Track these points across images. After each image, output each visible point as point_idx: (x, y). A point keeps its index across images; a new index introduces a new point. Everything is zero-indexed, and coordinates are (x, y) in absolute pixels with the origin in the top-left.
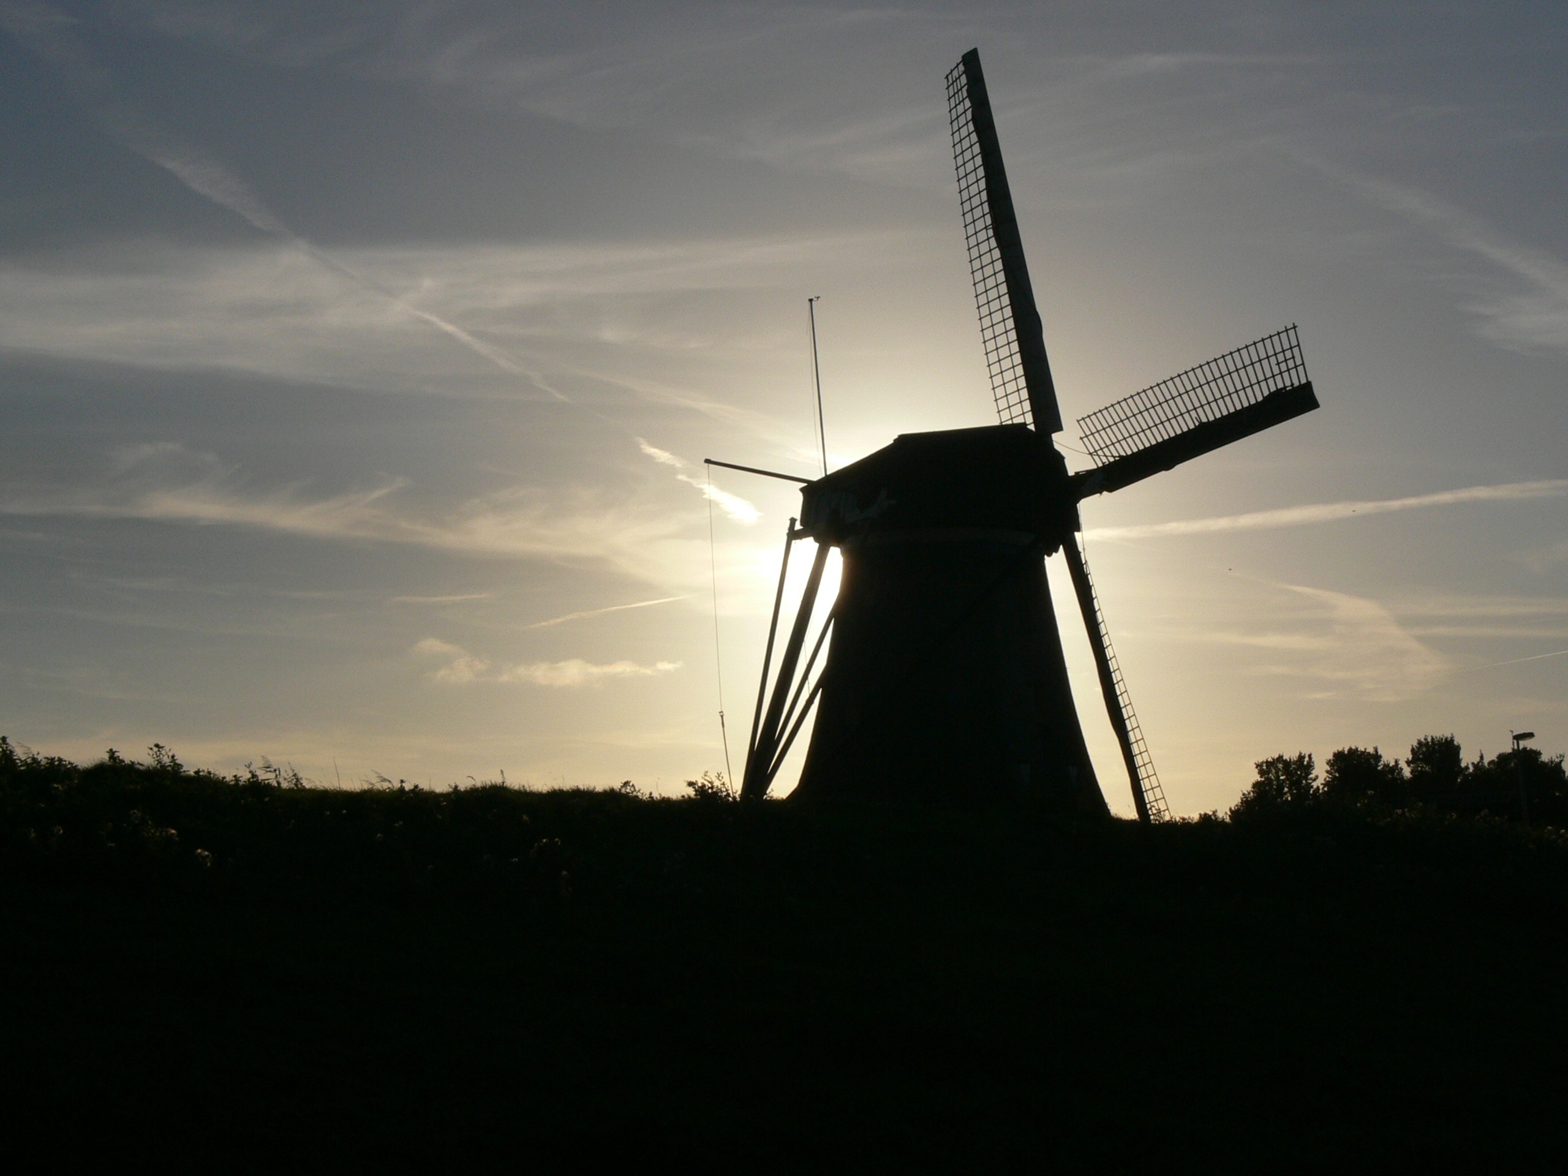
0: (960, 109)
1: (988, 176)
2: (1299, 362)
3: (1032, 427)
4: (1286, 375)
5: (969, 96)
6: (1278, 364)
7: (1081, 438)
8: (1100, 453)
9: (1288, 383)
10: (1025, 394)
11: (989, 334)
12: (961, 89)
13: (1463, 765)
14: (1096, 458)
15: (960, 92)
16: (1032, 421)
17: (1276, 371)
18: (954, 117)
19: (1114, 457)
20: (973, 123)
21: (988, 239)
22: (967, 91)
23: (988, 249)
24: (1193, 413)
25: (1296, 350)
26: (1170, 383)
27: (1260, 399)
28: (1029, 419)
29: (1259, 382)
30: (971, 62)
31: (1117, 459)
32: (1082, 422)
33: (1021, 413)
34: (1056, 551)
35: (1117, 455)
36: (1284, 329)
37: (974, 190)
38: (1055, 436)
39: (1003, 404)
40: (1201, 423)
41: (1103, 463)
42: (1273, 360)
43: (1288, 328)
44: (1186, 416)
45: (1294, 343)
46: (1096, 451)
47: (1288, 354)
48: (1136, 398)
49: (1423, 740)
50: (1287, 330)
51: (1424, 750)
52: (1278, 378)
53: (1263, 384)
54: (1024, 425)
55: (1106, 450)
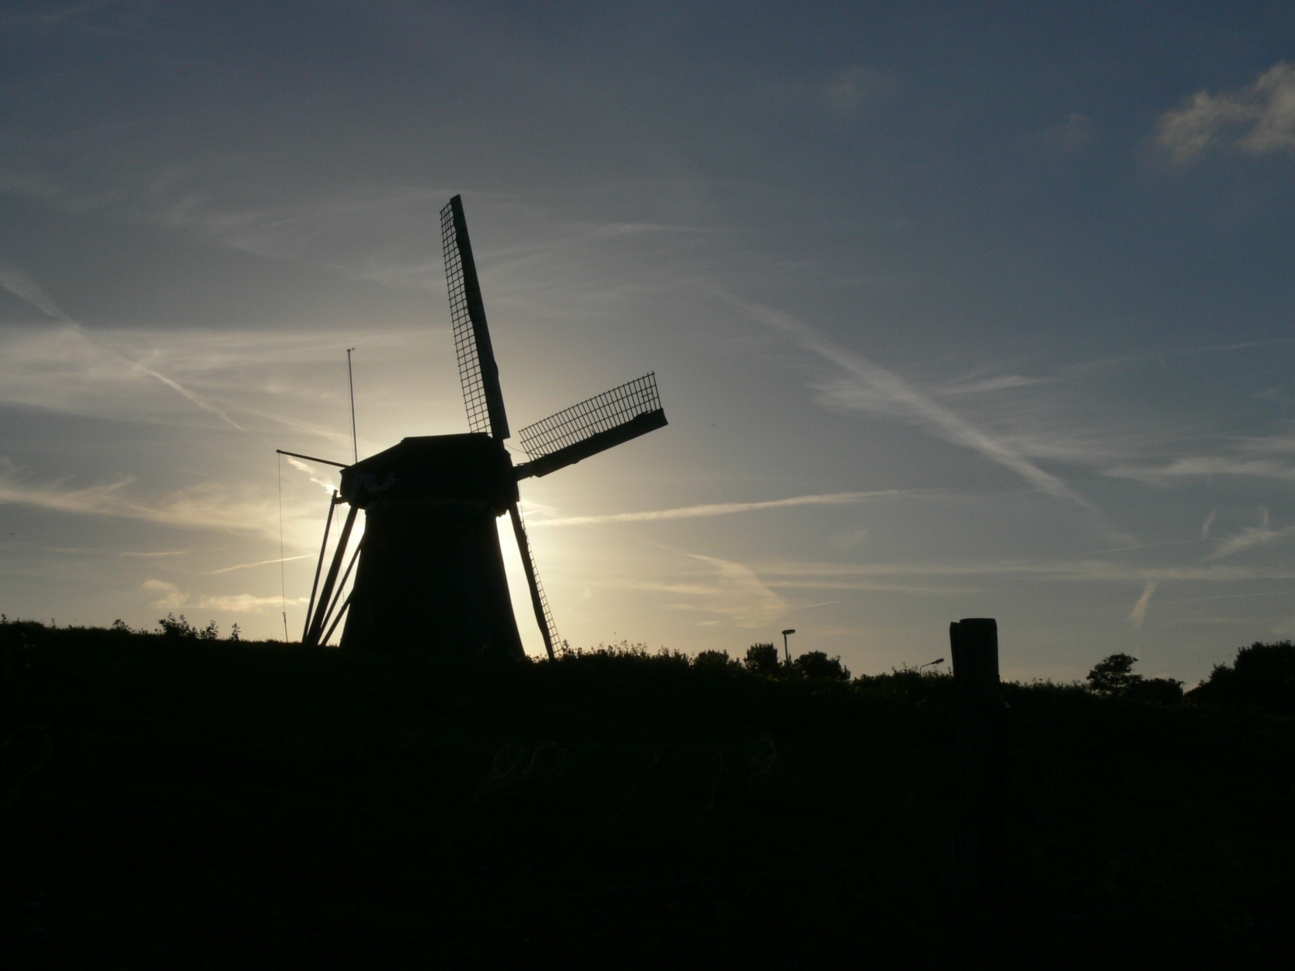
0: (449, 233)
1: (466, 276)
2: (655, 395)
3: (491, 435)
4: (647, 404)
5: (455, 225)
6: (643, 397)
7: (521, 443)
8: (533, 452)
9: (649, 409)
10: (486, 414)
11: (464, 375)
12: (450, 220)
13: (779, 661)
14: (531, 455)
15: (449, 222)
16: (491, 431)
17: (642, 401)
18: (445, 238)
19: (542, 455)
20: (457, 242)
21: (465, 315)
22: (454, 221)
23: (465, 322)
24: (591, 427)
25: (654, 388)
26: (576, 408)
27: (632, 418)
28: (489, 430)
29: (631, 408)
30: (456, 203)
31: (543, 456)
32: (522, 432)
33: (484, 426)
34: (504, 513)
35: (543, 453)
36: (647, 375)
37: (457, 284)
38: (505, 441)
39: (473, 420)
40: (595, 434)
41: (535, 459)
42: (640, 394)
43: (649, 374)
44: (586, 429)
45: (653, 384)
46: (530, 451)
47: (649, 391)
48: (556, 417)
49: (754, 646)
50: (648, 376)
51: (755, 652)
52: (643, 406)
53: (634, 409)
54: (486, 433)
55: (536, 450)
